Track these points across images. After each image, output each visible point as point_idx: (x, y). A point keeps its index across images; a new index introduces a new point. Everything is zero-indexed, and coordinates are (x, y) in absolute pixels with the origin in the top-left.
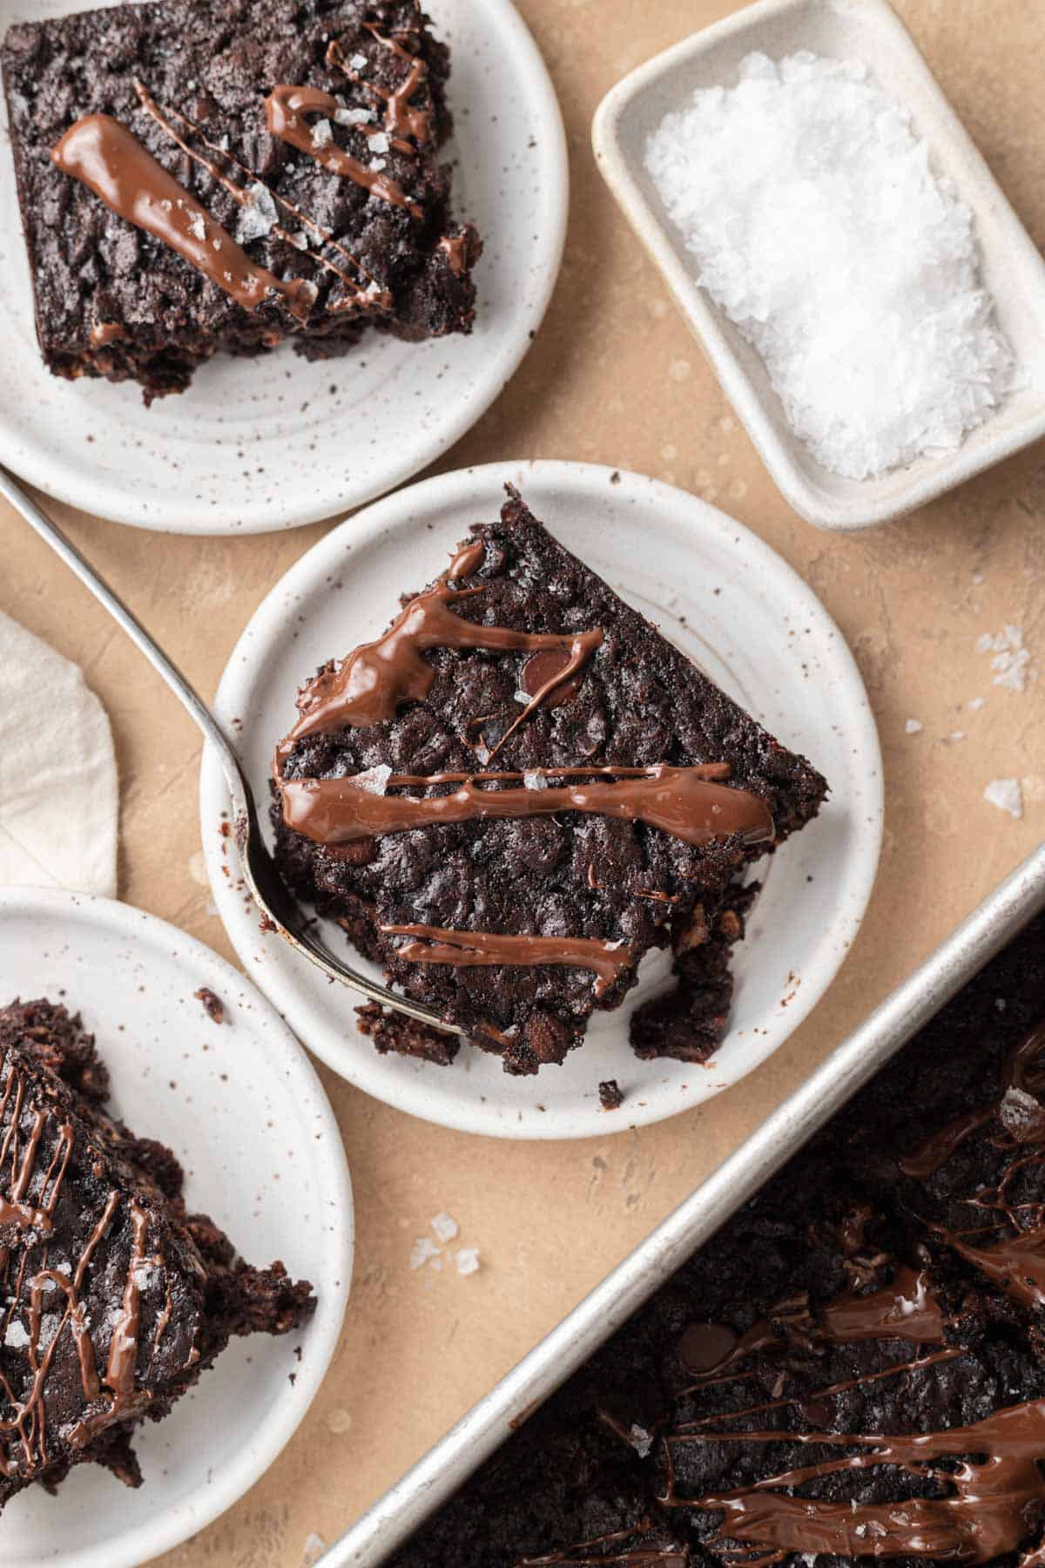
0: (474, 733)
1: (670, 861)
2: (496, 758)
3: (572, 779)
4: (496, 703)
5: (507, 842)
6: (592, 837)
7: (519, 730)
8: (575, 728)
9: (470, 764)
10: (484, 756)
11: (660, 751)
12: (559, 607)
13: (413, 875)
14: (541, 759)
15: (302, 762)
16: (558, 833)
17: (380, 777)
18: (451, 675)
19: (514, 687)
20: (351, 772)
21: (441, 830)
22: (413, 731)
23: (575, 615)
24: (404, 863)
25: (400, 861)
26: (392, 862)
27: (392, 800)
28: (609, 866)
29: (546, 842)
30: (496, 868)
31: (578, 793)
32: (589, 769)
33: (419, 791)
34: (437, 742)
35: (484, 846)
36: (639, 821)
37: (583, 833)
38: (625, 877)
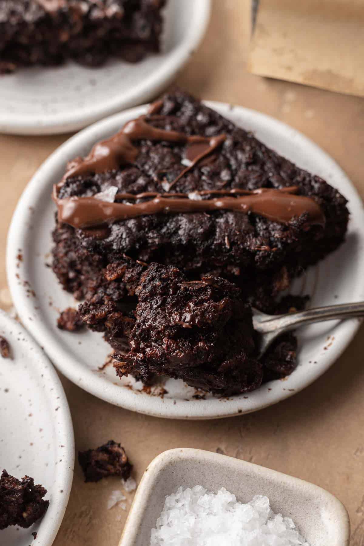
0: (162, 176)
1: (270, 233)
2: (173, 188)
3: (214, 196)
4: (173, 164)
5: (180, 225)
6: (227, 222)
7: (185, 176)
8: (215, 175)
9: (159, 189)
10: (166, 186)
11: (260, 184)
12: (202, 127)
13: (129, 241)
14: (197, 187)
15: (69, 190)
16: (208, 219)
17: (111, 194)
18: (148, 153)
19: (180, 159)
20: (95, 193)
21: (144, 219)
22: (129, 175)
23: (211, 130)
24: (124, 236)
25: (122, 235)
26: (117, 236)
27: (118, 205)
28: (237, 235)
29: (201, 224)
30: (175, 239)
31: (217, 201)
32: (223, 191)
33: (132, 200)
34: (141, 181)
35: (168, 229)
36: (252, 214)
37: (221, 220)
38: (246, 241)
